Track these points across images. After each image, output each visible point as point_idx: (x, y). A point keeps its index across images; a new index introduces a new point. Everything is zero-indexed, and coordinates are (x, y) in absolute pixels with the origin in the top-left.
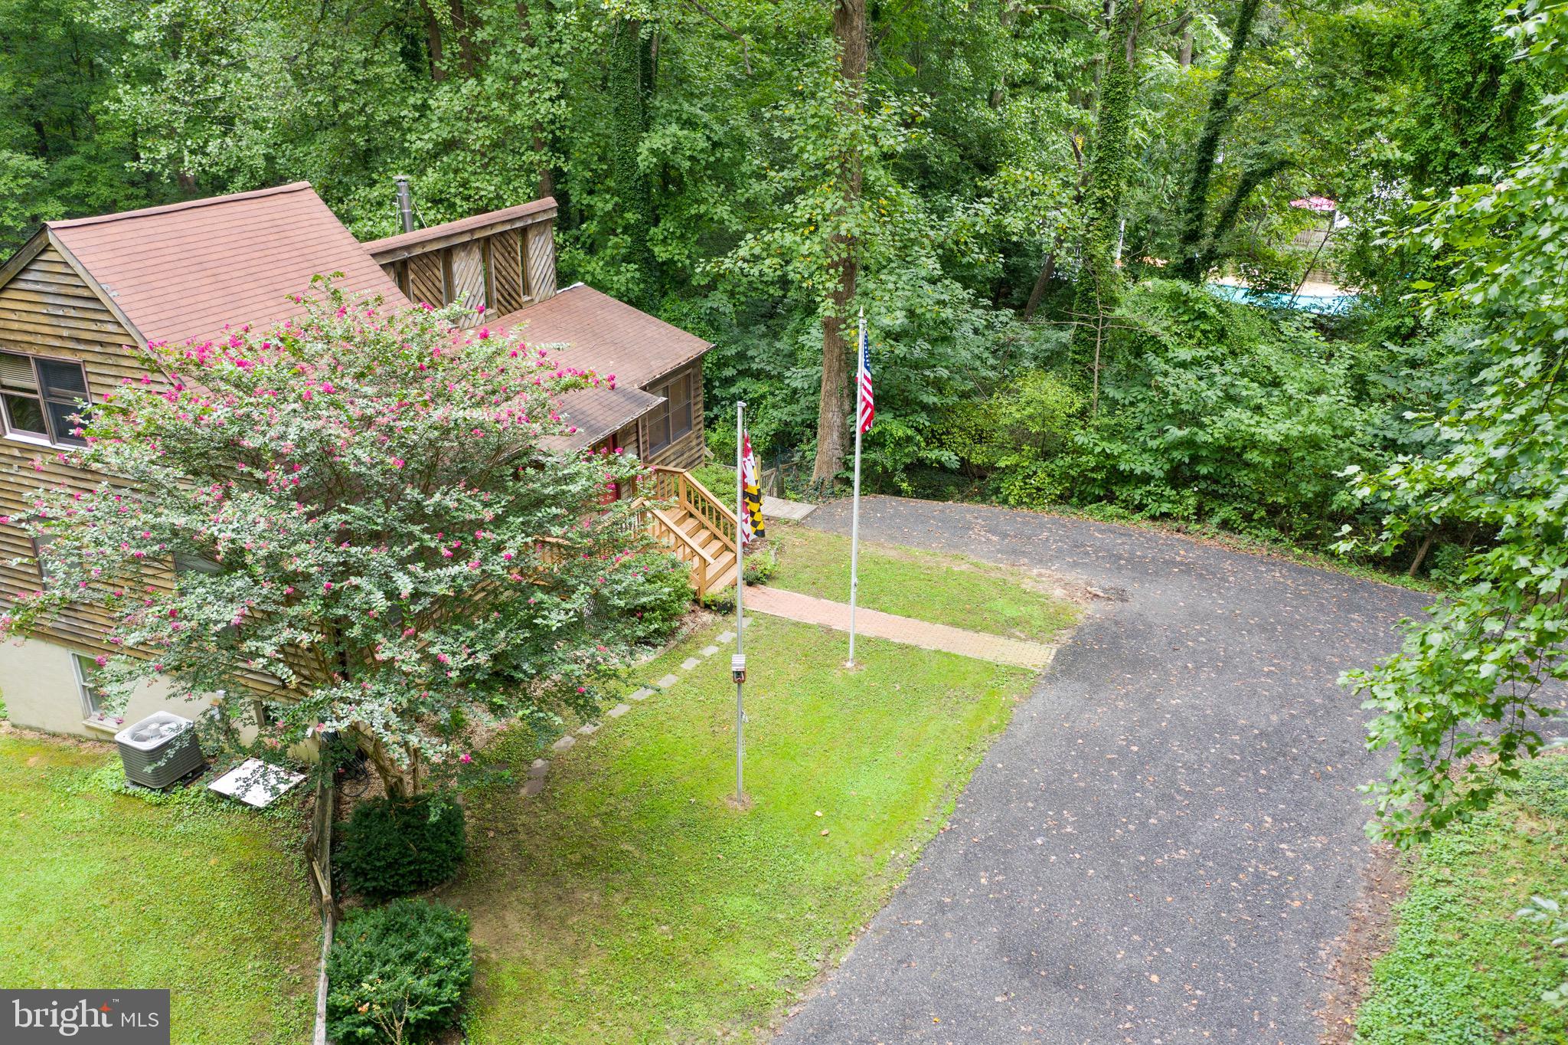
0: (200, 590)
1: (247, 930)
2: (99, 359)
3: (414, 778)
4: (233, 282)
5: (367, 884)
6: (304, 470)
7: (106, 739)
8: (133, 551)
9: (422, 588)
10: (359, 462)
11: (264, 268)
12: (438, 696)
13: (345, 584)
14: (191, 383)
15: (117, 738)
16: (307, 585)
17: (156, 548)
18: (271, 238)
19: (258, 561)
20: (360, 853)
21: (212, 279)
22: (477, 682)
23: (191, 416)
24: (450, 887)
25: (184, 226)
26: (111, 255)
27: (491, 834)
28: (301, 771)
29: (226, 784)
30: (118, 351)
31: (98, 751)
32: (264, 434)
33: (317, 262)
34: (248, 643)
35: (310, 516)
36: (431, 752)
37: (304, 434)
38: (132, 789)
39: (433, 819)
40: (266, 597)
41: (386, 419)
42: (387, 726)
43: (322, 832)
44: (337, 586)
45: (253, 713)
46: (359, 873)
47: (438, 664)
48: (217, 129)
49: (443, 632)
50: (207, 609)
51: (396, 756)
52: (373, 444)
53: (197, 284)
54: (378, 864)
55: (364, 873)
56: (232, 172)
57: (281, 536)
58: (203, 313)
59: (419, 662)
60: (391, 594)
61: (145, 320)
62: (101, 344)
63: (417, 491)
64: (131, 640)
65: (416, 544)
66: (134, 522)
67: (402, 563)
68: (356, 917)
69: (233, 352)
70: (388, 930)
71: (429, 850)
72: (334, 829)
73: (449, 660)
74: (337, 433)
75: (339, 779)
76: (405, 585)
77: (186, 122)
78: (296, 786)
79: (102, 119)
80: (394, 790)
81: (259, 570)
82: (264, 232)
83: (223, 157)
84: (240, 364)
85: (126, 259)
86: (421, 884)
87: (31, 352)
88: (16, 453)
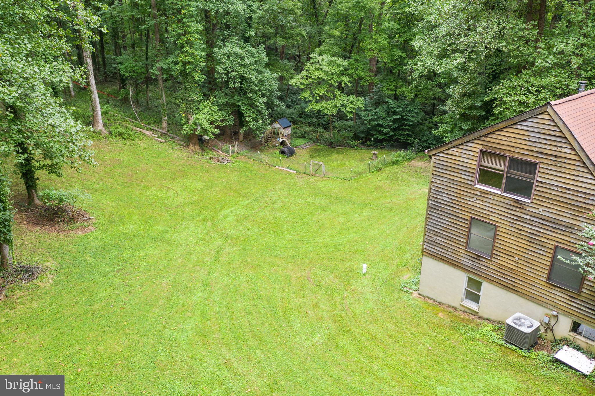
2: (551, 163)
7: (470, 312)
25: (581, 105)
30: (566, 161)
31: (468, 317)
38: (508, 345)
62: (556, 156)
85: (573, 120)
87: (508, 154)
88: (478, 193)
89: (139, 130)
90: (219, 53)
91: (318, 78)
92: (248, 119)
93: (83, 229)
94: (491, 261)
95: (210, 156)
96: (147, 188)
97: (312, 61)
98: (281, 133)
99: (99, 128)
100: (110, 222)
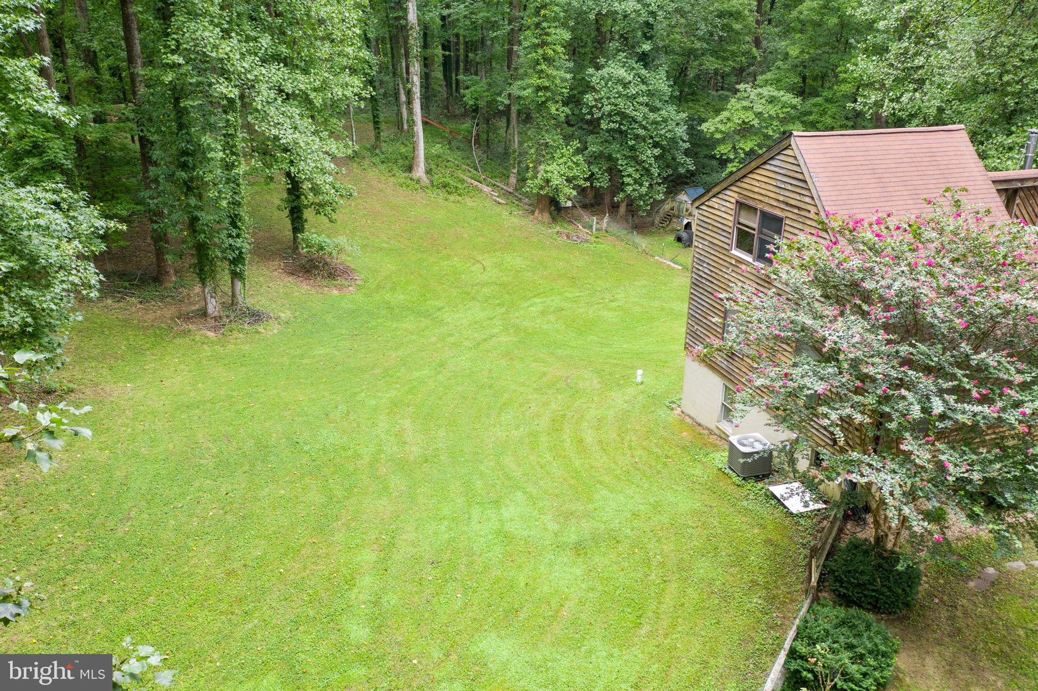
0: (806, 366)
1: (761, 580)
2: (794, 217)
3: (896, 539)
4: (890, 184)
5: (841, 589)
6: (895, 312)
7: (724, 437)
8: (777, 332)
9: (949, 413)
10: (935, 316)
11: (914, 178)
12: (934, 489)
13: (896, 393)
14: (843, 242)
15: (731, 439)
16: (872, 385)
17: (790, 334)
18: (925, 159)
19: (846, 360)
20: (844, 568)
21: (878, 180)
22: (967, 492)
23: (836, 261)
24: (894, 620)
25: (871, 144)
26: (823, 156)
27: (936, 601)
28: (825, 502)
29: (778, 490)
30: (806, 214)
31: (718, 442)
32: (878, 282)
33: (951, 180)
34: (823, 408)
35: (889, 342)
36: (915, 523)
37: (903, 289)
38: (728, 471)
39: (900, 568)
40: (843, 384)
41: (964, 293)
42: (891, 494)
43: (824, 544)
44: (891, 392)
45: (810, 453)
46: (838, 580)
47: (941, 467)
48: (911, 86)
49: (953, 448)
50: (806, 379)
51: (891, 515)
52: (949, 307)
53: (867, 181)
54: (852, 580)
55: (841, 582)
56: (912, 116)
57: (866, 349)
58: (865, 201)
59: (929, 461)
60: (926, 410)
61: (829, 198)
62: (799, 208)
63: (969, 347)
64: (759, 382)
65: (956, 383)
66: (783, 315)
67: (941, 392)
68: (826, 606)
69: (875, 227)
70: (844, 623)
71: (889, 589)
72: (832, 546)
73: (951, 468)
74: (927, 293)
75: (846, 517)
76: (938, 407)
77: (893, 81)
78: (819, 510)
79: (842, 76)
80: (880, 540)
81: (845, 365)
82: (921, 155)
83: (909, 106)
84: (878, 235)
85: (830, 160)
86: (875, 608)
87: (759, 206)
88: (733, 262)
89: (476, 183)
90: (594, 76)
91: (744, 122)
92: (627, 180)
93: (340, 288)
94: (742, 359)
95: (558, 229)
96: (448, 257)
97: (739, 94)
98: (687, 210)
99: (418, 175)
100: (379, 287)
